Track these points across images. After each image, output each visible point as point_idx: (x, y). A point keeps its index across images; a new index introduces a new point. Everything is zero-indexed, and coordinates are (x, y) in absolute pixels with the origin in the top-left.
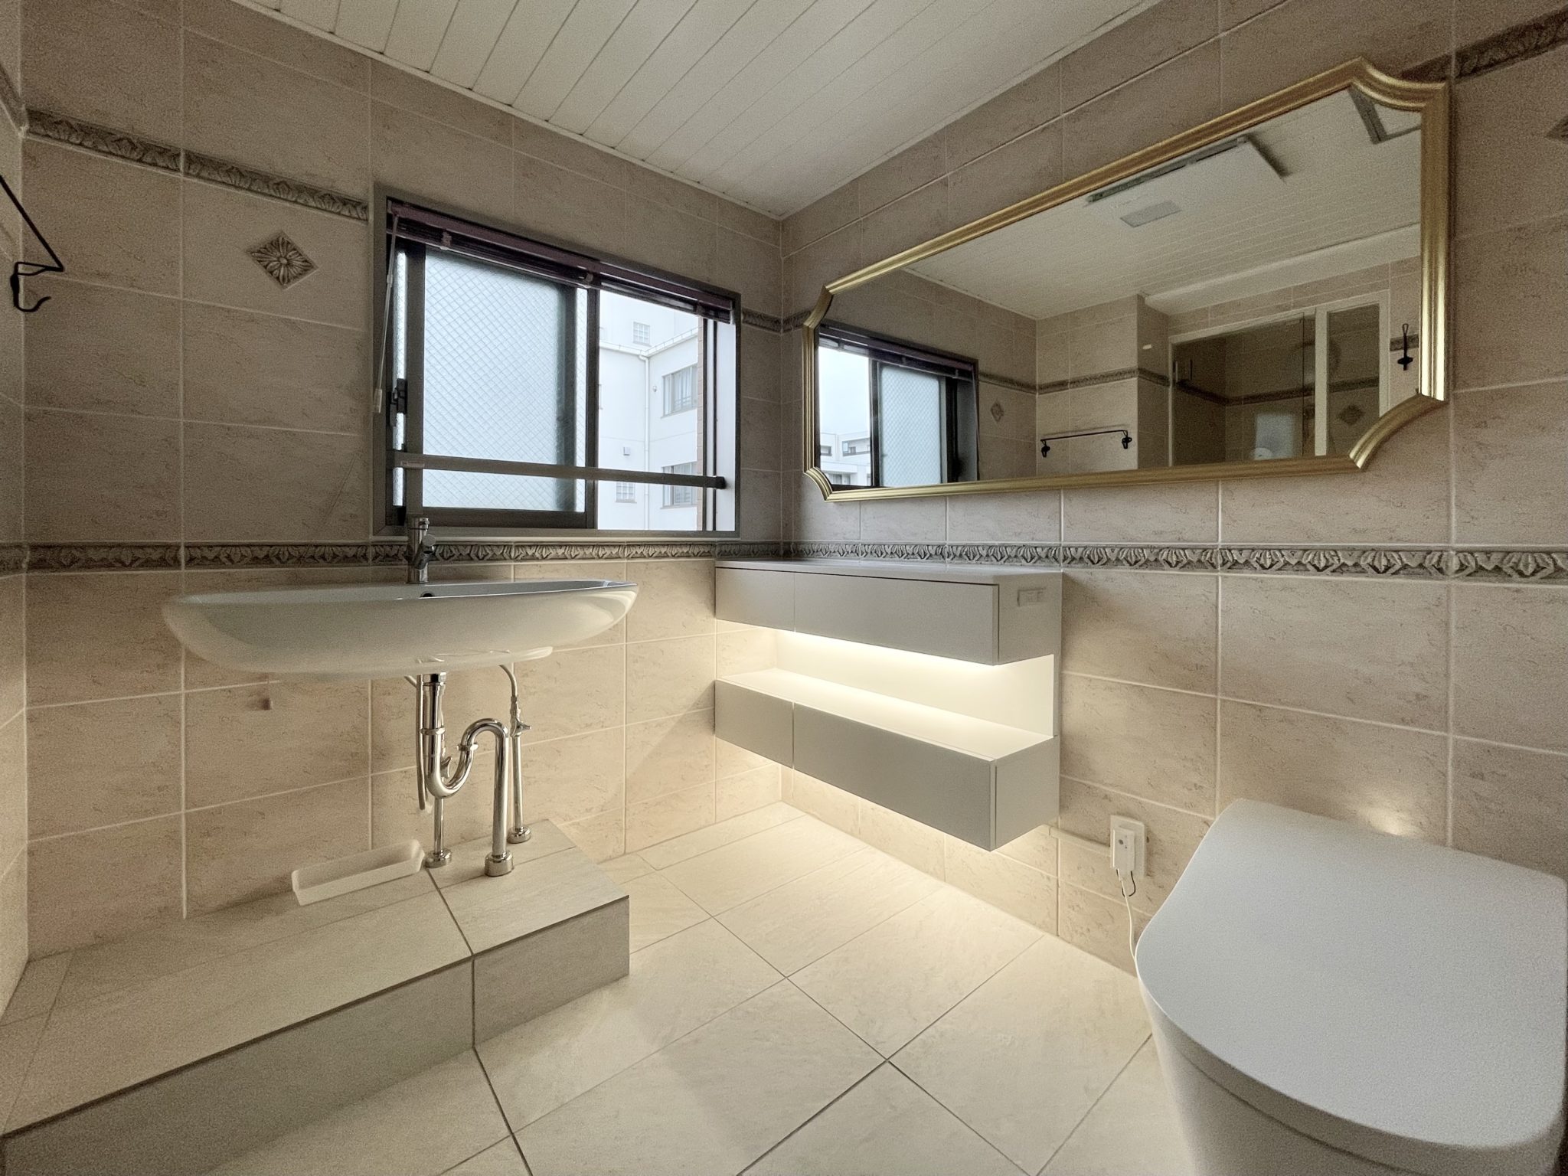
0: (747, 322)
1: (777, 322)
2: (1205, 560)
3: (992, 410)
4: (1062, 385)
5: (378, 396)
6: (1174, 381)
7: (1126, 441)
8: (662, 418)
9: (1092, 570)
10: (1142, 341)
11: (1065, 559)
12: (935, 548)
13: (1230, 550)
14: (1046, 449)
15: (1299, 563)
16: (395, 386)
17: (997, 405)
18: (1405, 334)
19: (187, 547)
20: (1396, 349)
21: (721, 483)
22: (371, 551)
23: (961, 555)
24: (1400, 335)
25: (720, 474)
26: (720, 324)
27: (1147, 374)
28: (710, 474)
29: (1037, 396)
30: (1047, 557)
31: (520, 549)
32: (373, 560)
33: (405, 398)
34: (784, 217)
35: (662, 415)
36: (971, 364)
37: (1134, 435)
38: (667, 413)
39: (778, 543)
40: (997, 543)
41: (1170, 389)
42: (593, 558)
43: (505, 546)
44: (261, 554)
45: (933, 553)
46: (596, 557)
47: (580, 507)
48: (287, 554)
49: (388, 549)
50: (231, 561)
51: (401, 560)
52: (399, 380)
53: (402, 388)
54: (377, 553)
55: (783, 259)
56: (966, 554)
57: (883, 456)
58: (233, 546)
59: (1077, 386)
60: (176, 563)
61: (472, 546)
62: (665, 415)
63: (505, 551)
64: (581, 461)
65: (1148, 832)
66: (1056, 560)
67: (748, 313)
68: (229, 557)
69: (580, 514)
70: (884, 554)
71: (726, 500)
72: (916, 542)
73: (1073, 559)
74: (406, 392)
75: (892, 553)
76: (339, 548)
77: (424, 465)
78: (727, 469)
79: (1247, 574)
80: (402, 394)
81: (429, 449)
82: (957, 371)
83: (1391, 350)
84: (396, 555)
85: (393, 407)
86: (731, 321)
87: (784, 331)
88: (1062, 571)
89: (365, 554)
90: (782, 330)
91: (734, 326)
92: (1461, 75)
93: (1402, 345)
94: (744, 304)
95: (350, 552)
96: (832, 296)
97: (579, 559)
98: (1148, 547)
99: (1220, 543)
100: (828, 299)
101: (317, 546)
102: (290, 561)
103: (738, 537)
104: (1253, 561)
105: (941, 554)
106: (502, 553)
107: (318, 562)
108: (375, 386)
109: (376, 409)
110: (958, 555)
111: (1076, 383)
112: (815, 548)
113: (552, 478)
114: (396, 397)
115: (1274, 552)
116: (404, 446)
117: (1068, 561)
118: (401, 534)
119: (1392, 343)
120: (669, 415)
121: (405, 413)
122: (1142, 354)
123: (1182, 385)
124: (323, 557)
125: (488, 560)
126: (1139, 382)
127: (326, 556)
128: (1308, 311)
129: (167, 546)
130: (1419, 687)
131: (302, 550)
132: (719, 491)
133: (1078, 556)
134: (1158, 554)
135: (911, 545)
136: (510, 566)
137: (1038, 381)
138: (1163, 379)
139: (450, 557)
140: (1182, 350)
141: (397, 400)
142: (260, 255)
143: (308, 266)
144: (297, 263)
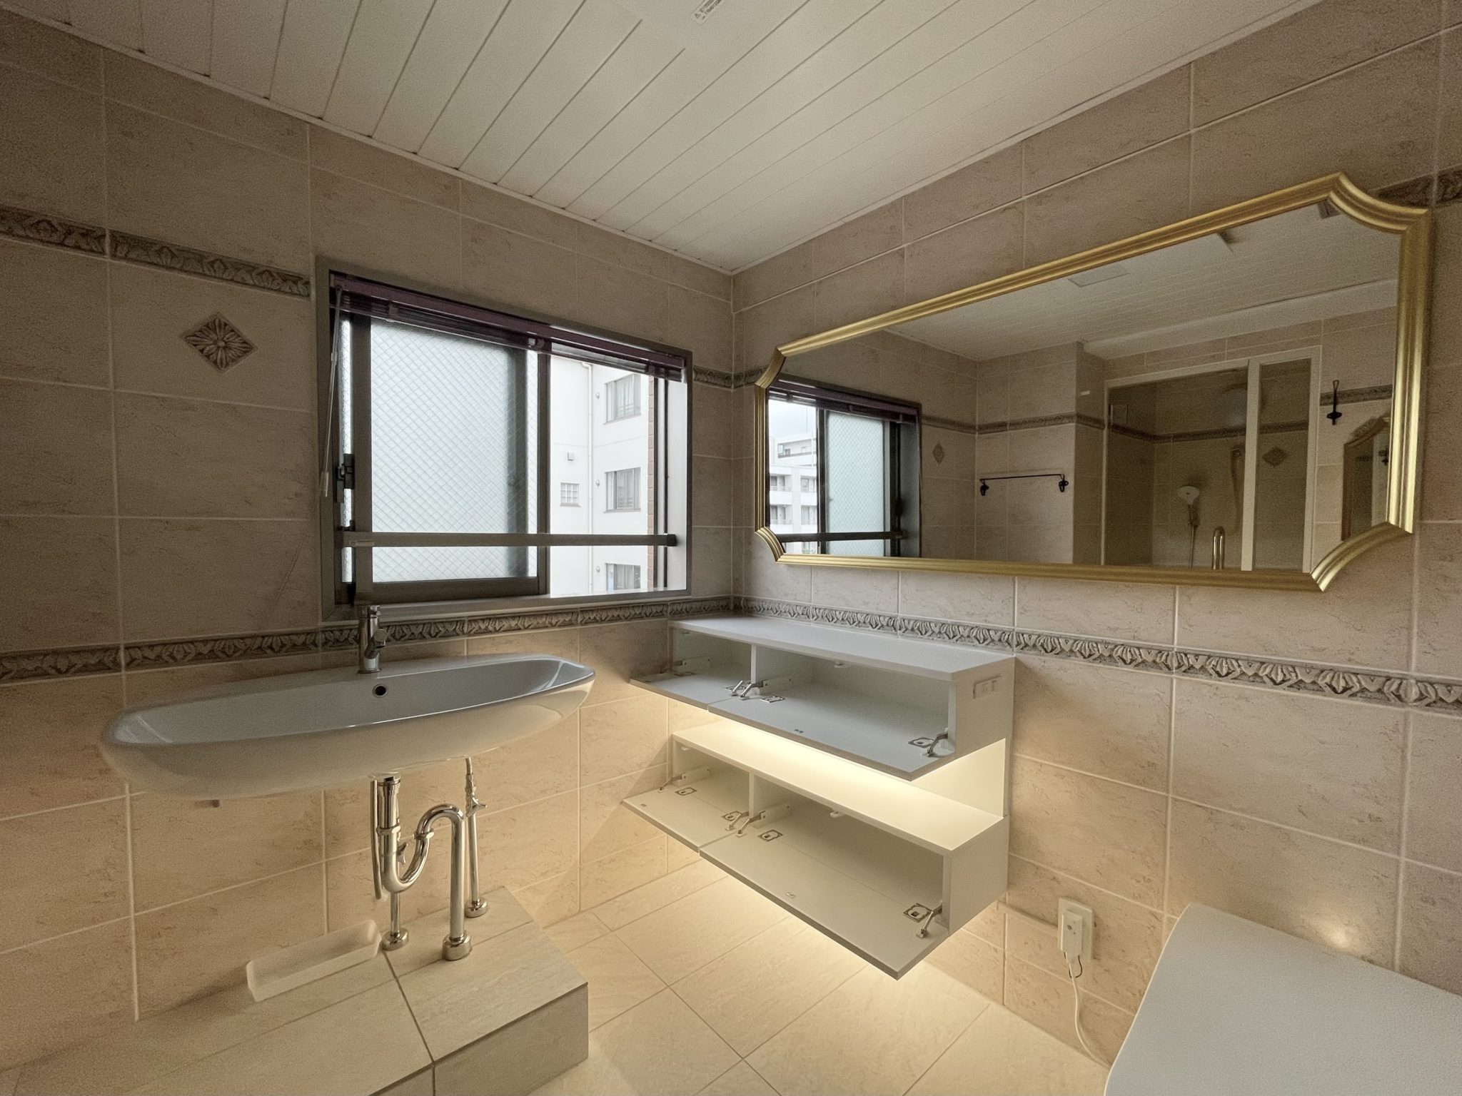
0: (698, 380)
1: (728, 378)
2: (1161, 661)
3: (934, 451)
4: (1001, 426)
5: (324, 479)
6: (1109, 423)
7: (1063, 484)
8: (604, 424)
9: (1044, 658)
10: (1080, 389)
11: (1018, 644)
12: (886, 619)
13: (1186, 655)
14: (984, 489)
15: (1256, 675)
16: (342, 461)
17: (939, 447)
18: (1335, 391)
19: (127, 648)
20: (1326, 404)
21: (672, 541)
22: (320, 638)
23: (912, 629)
24: (1330, 390)
25: (671, 532)
26: (672, 383)
27: (1084, 419)
28: (661, 532)
29: (977, 435)
30: (1000, 640)
31: (473, 624)
32: (323, 646)
33: (353, 474)
34: (735, 273)
35: (605, 422)
36: (915, 408)
37: (1071, 480)
38: (609, 419)
39: (729, 598)
40: (949, 621)
41: (1105, 432)
42: (547, 627)
43: (457, 622)
44: (205, 650)
45: (885, 624)
46: (549, 625)
47: (532, 572)
48: (233, 647)
49: (337, 633)
50: (174, 658)
51: (351, 644)
52: (345, 455)
53: (348, 464)
54: (326, 639)
55: (734, 314)
56: (918, 629)
57: (829, 500)
58: (175, 644)
59: (1016, 429)
60: (116, 666)
61: (424, 624)
62: (607, 422)
63: (458, 627)
64: (532, 528)
65: (1095, 916)
66: (1009, 644)
67: (699, 371)
68: (171, 656)
69: (532, 579)
70: (835, 619)
71: (677, 557)
72: (868, 611)
73: (1026, 645)
74: (353, 466)
75: (843, 619)
76: (287, 637)
77: (373, 544)
78: (678, 526)
79: (1202, 679)
80: (349, 470)
81: (378, 526)
82: (901, 416)
83: (1321, 405)
84: (346, 639)
85: (340, 484)
86: (683, 378)
87: (736, 387)
88: (1014, 656)
89: (314, 641)
90: (733, 387)
91: (686, 385)
92: (1443, 200)
93: (1332, 400)
94: (696, 362)
95: (299, 640)
96: (785, 358)
97: (533, 629)
98: (1102, 642)
99: (1176, 646)
100: (780, 359)
101: (263, 637)
102: (237, 654)
103: (690, 594)
104: (1209, 668)
105: (893, 626)
106: (455, 630)
107: (266, 653)
108: (321, 470)
109: (323, 493)
110: (910, 628)
111: (1015, 425)
112: (766, 606)
113: (502, 548)
114: (343, 473)
115: (1231, 662)
116: (353, 522)
117: (1021, 646)
118: (348, 617)
119: (1322, 398)
120: (611, 422)
121: (353, 488)
122: (1079, 399)
123: (1115, 428)
124: (271, 647)
125: (440, 637)
126: (1076, 427)
127: (274, 646)
128: (1239, 362)
129: (105, 650)
130: (1372, 808)
131: (248, 642)
132: (670, 549)
133: (1031, 644)
134: (1113, 650)
135: (862, 613)
136: (463, 641)
137: (977, 423)
138: (1098, 423)
139: (402, 637)
140: (1117, 395)
141: (344, 476)
142: (195, 338)
143: (247, 348)
144: (236, 345)
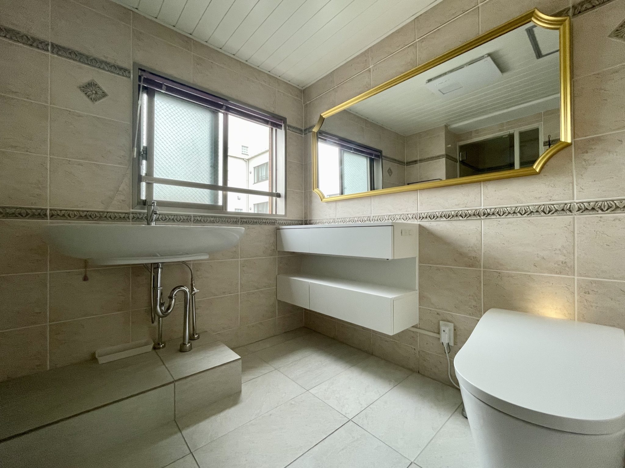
0: (289, 130)
1: (301, 130)
2: (476, 214)
3: (388, 171)
4: (415, 162)
6: (460, 161)
9: (430, 222)
11: (420, 218)
12: (367, 218)
13: (486, 210)
15: (514, 212)
16: (142, 148)
17: (390, 169)
21: (279, 195)
22: (131, 216)
23: (377, 220)
24: (547, 140)
25: (278, 192)
26: (278, 130)
27: (448, 157)
28: (274, 191)
29: (405, 167)
30: (412, 218)
31: (195, 218)
32: (132, 219)
33: (146, 154)
34: (304, 88)
35: (253, 183)
36: (380, 152)
39: (302, 221)
40: (392, 214)
41: (458, 164)
42: (226, 223)
43: (188, 216)
44: (83, 215)
47: (220, 203)
49: (139, 215)
51: (144, 220)
55: (304, 105)
60: (46, 217)
61: (174, 216)
64: (220, 183)
66: (416, 219)
67: (289, 126)
68: (69, 215)
69: (220, 206)
70: (346, 222)
71: (281, 202)
73: (423, 218)
74: (146, 151)
75: (349, 221)
76: (117, 214)
77: (154, 182)
78: (281, 190)
79: (493, 218)
81: (157, 174)
82: (374, 155)
83: (544, 146)
84: (142, 218)
85: (141, 157)
86: (283, 128)
87: (304, 134)
88: (418, 223)
89: (128, 217)
91: (284, 131)
92: (574, 15)
94: (288, 123)
96: (324, 118)
97: (220, 222)
98: (453, 211)
99: (482, 207)
100: (322, 120)
102: (96, 218)
103: (286, 217)
104: (496, 213)
105: (369, 220)
106: (187, 219)
107: (108, 219)
108: (133, 147)
109: (134, 156)
111: (421, 161)
112: (318, 222)
113: (208, 190)
114: (142, 153)
115: (504, 209)
116: (146, 174)
118: (144, 209)
119: (544, 143)
120: (256, 183)
121: (146, 160)
122: (447, 149)
124: (110, 217)
126: (446, 160)
128: (511, 131)
129: (42, 209)
131: (101, 213)
132: (278, 199)
135: (357, 217)
136: (191, 225)
137: (406, 162)
138: (455, 160)
139: (165, 220)
140: (462, 148)
142: (84, 89)
143: (104, 95)
144: (100, 93)
